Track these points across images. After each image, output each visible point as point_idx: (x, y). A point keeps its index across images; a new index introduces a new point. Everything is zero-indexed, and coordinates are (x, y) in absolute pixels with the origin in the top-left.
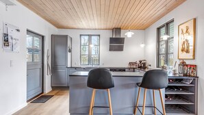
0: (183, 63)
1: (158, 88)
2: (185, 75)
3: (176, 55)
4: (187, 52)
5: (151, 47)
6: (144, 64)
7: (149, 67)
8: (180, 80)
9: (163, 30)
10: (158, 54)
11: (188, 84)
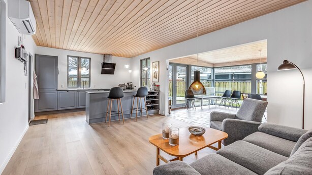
0: (154, 84)
1: (143, 96)
2: (155, 90)
3: (151, 80)
4: (156, 78)
5: (136, 73)
6: (131, 85)
7: (135, 88)
8: (153, 93)
9: (144, 63)
10: (141, 78)
11: (156, 95)
